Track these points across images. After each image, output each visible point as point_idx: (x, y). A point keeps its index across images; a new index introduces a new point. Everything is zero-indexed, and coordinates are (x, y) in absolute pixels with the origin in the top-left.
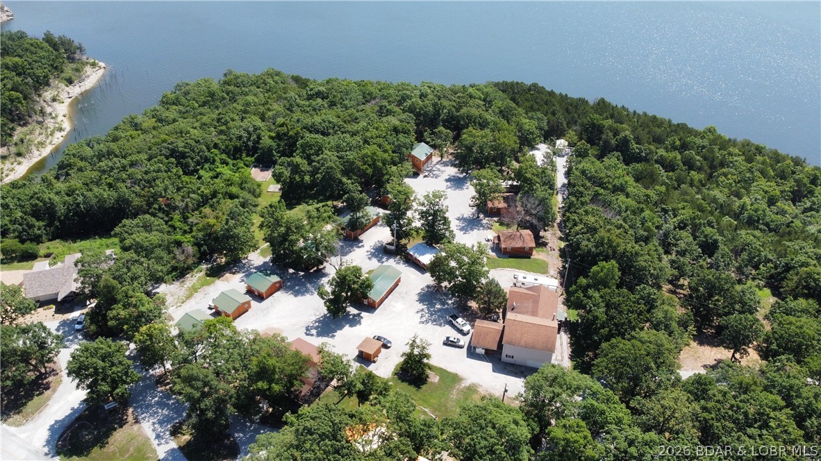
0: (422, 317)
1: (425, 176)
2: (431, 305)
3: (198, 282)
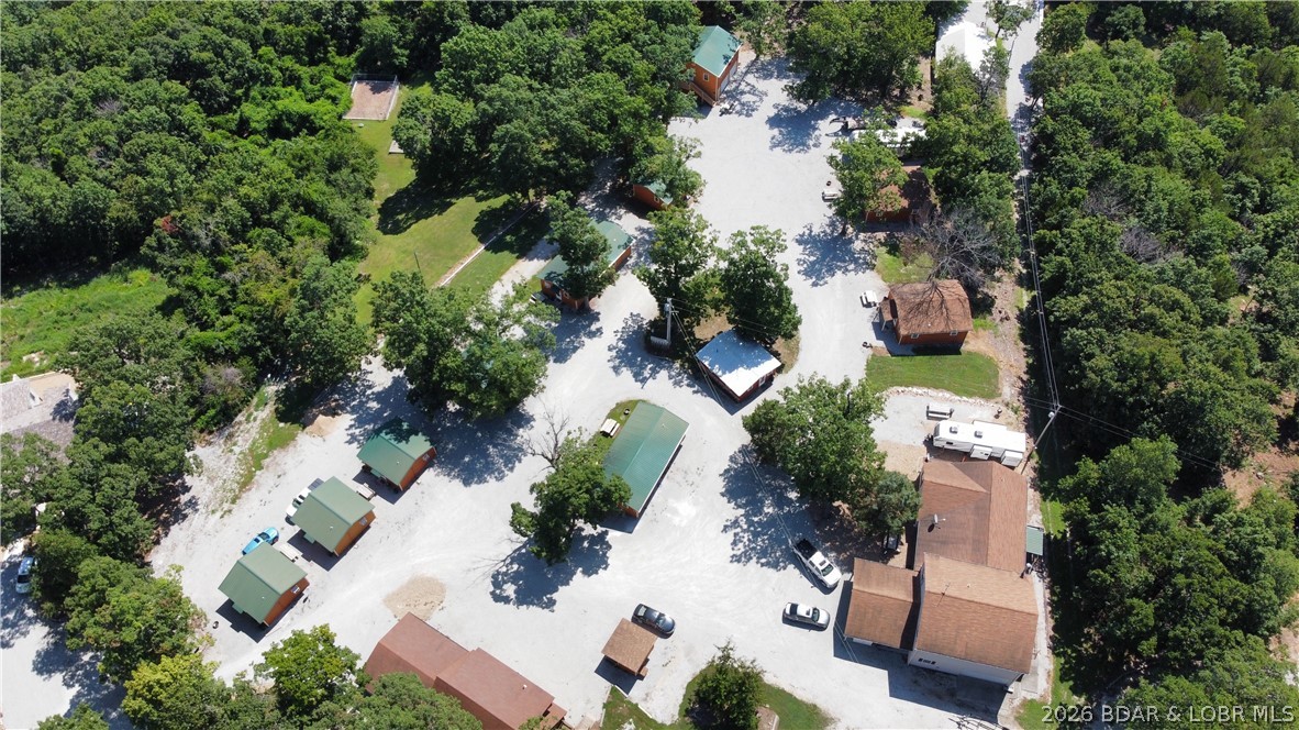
0: (734, 543)
1: (725, 112)
2: (754, 506)
3: (261, 437)
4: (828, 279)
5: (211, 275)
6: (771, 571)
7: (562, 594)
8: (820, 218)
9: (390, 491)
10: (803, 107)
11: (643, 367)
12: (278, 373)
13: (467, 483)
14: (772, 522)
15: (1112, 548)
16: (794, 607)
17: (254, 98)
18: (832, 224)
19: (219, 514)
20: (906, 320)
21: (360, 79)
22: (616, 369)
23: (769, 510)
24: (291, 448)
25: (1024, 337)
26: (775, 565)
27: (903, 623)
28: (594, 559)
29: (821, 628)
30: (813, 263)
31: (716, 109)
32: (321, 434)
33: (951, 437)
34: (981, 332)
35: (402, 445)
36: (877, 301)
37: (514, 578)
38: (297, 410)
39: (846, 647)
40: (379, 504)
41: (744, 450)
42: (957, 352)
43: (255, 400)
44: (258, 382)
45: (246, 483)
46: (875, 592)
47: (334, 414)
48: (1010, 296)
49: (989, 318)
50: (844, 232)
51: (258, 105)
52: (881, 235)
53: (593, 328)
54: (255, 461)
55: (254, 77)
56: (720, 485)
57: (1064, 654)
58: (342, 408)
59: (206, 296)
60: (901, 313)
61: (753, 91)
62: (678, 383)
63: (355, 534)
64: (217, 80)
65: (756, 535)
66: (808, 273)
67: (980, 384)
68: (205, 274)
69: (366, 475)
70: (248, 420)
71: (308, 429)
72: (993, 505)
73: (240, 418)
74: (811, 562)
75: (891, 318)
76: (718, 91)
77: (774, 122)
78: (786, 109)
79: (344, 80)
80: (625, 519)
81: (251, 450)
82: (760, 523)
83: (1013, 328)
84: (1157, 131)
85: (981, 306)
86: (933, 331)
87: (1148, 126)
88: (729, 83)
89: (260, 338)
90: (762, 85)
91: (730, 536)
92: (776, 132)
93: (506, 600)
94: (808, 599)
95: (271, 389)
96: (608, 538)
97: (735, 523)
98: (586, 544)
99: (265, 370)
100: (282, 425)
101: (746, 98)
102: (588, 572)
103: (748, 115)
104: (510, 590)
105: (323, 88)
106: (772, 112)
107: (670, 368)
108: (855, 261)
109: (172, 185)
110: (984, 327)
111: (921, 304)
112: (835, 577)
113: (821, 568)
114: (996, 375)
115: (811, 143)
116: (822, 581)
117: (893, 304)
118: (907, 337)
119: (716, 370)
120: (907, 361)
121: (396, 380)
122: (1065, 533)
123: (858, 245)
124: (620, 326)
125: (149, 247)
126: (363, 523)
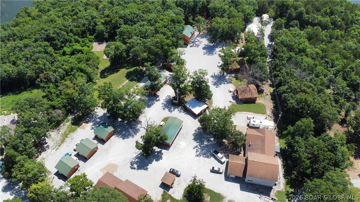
0: (197, 152)
1: (191, 46)
2: (201, 142)
3: (67, 129)
4: (220, 86)
5: (55, 89)
6: (206, 159)
7: (150, 166)
8: (217, 71)
9: (103, 141)
10: (212, 45)
11: (171, 108)
12: (72, 113)
13: (123, 139)
14: (207, 146)
15: (298, 148)
16: (213, 168)
17: (67, 46)
18: (220, 73)
19: (55, 149)
20: (240, 94)
21: (95, 41)
22: (164, 109)
23: (206, 143)
24: (75, 132)
25: (272, 99)
26: (208, 157)
27: (243, 170)
28: (158, 157)
29: (221, 173)
30: (216, 82)
31: (189, 46)
32: (84, 128)
33: (254, 123)
34: (261, 98)
35: (106, 129)
36: (233, 91)
37: (136, 163)
38: (77, 122)
39: (228, 178)
40: (100, 145)
41: (199, 128)
42: (255, 103)
43: (66, 120)
44: (67, 115)
45: (63, 141)
46: (235, 162)
47: (87, 123)
48: (268, 89)
49: (262, 95)
50: (223, 74)
51: (68, 48)
52: (233, 75)
53: (158, 99)
54: (65, 136)
55: (67, 41)
56: (192, 137)
57: (287, 178)
58: (90, 121)
59: (53, 94)
60: (239, 93)
61: (199, 41)
62: (180, 112)
63: (92, 153)
64: (58, 42)
65: (202, 150)
66: (214, 84)
67: (261, 111)
68: (53, 88)
69: (96, 138)
70: (64, 126)
71: (80, 127)
72: (266, 139)
73: (61, 125)
74: (217, 156)
75: (236, 94)
76: (189, 41)
77: (204, 48)
78: (207, 45)
79: (91, 42)
80: (167, 147)
81: (64, 133)
82: (203, 147)
83: (269, 97)
84: (303, 48)
85: (260, 92)
86: (248, 97)
87: (301, 47)
88: (192, 39)
89: (67, 103)
90: (201, 40)
91: (195, 150)
92: (205, 51)
93: (134, 169)
94: (217, 166)
95: (70, 117)
96: (162, 152)
97: (197, 147)
98: (156, 153)
99: (69, 112)
100: (73, 126)
101: (197, 43)
102: (157, 161)
103: (197, 47)
104: (135, 166)
105: (86, 44)
106: (204, 46)
107: (178, 108)
108: (227, 81)
109: (45, 67)
110: (261, 97)
111: (244, 90)
112: (224, 160)
113: (220, 157)
114: (265, 108)
115: (214, 53)
116: (221, 161)
117: (237, 91)
118: (241, 99)
119: (191, 108)
120: (241, 105)
121: (104, 114)
122: (286, 147)
123: (227, 77)
124: (165, 98)
125: (38, 81)
126: (95, 150)
